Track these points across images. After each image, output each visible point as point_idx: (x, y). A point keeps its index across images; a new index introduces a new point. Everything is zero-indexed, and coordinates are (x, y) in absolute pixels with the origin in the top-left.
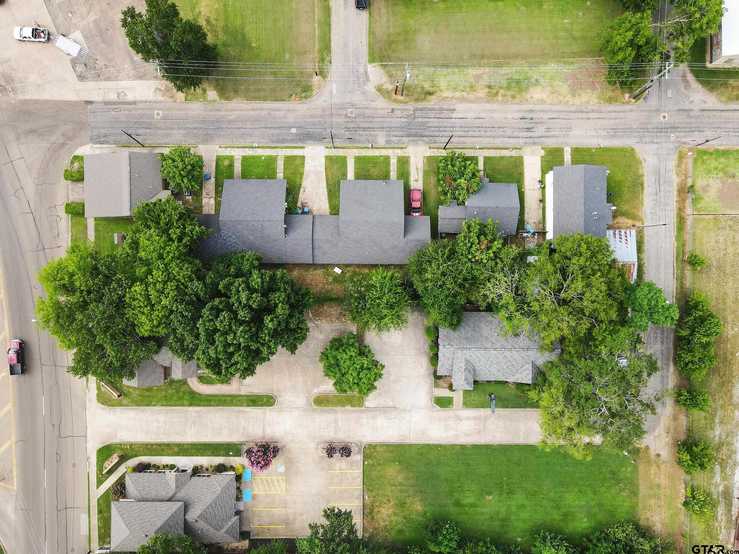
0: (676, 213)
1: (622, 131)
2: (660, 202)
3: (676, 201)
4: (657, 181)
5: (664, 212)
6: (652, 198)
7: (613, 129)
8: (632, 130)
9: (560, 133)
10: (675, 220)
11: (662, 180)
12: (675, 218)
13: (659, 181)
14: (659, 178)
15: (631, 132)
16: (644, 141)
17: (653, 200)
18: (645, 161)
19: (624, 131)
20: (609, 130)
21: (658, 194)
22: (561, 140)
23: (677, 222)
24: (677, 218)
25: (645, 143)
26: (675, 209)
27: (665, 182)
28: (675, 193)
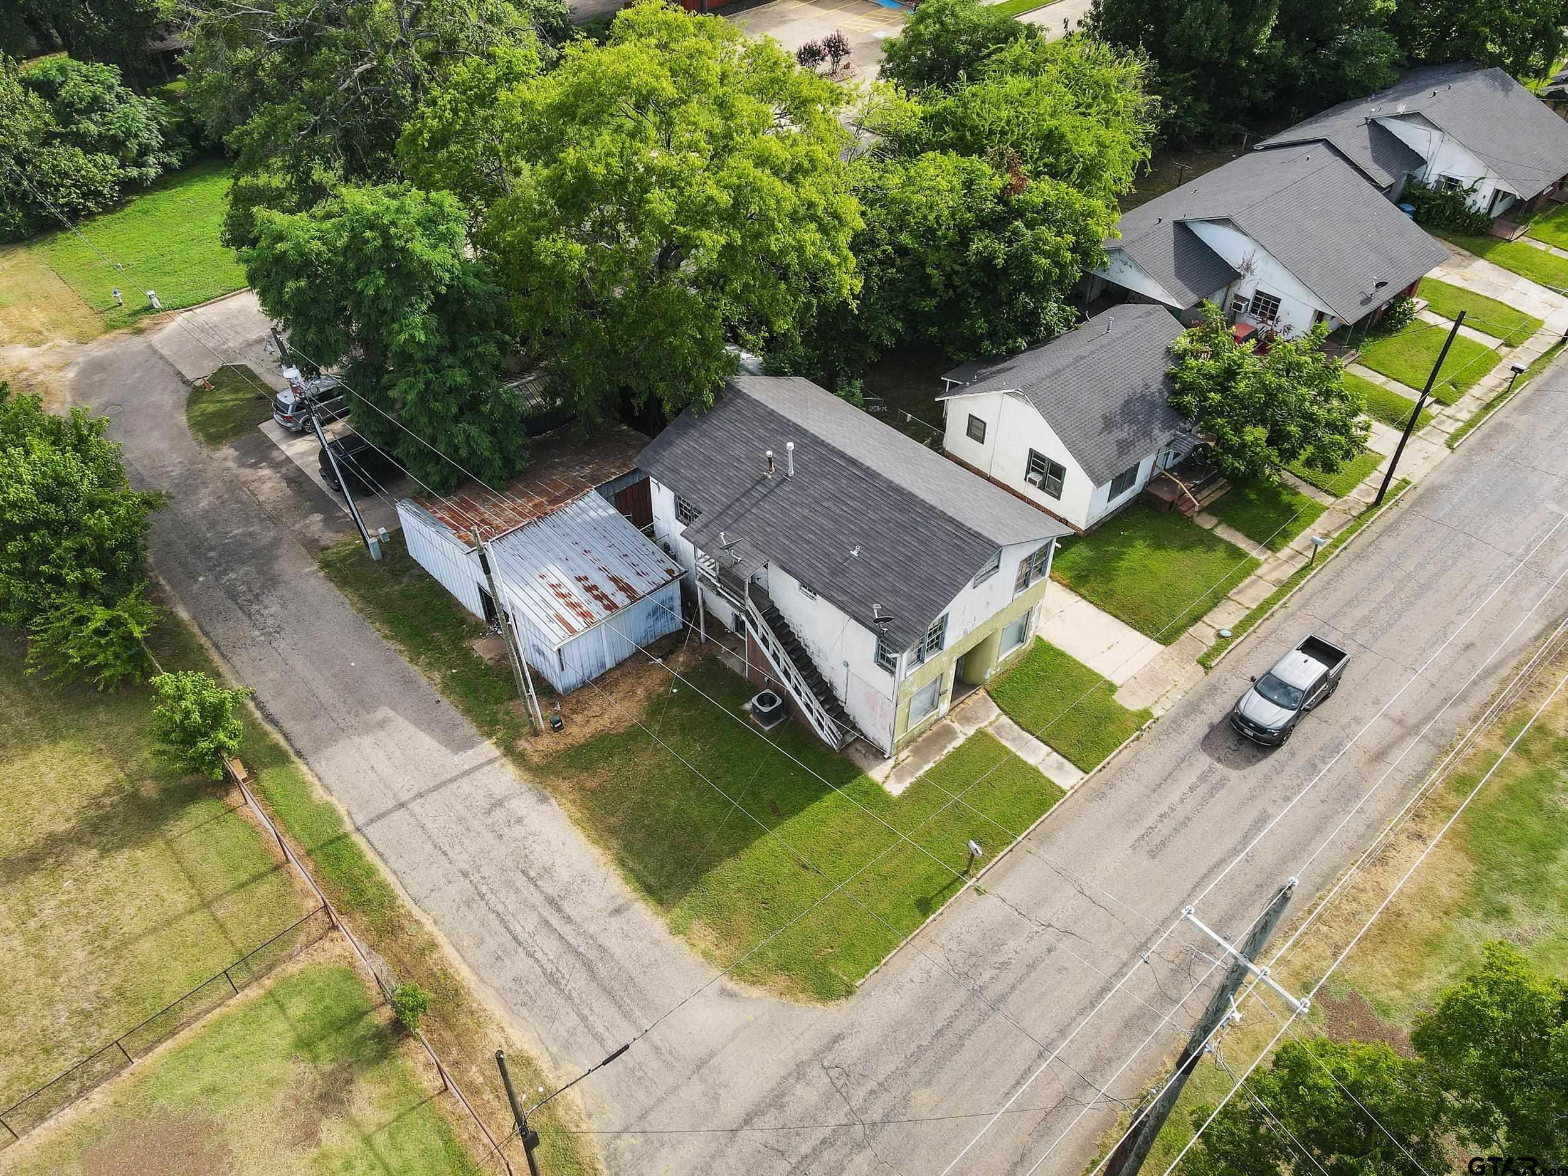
0: (404, 900)
1: (960, 1026)
2: (509, 884)
3: (433, 945)
4: (593, 954)
5: (463, 861)
6: (563, 874)
7: (1003, 998)
8: (915, 1072)
9: (1164, 808)
10: (385, 874)
11: (577, 980)
12: (391, 879)
13: (588, 965)
14: (593, 976)
15: (913, 1059)
16: (814, 1072)
17: (547, 870)
18: (724, 992)
19: (950, 1035)
20: (1008, 978)
21: (548, 912)
22: (1128, 791)
23: (371, 872)
24: (383, 886)
25: (799, 1072)
26: (416, 912)
27: (552, 980)
28: (464, 974)
